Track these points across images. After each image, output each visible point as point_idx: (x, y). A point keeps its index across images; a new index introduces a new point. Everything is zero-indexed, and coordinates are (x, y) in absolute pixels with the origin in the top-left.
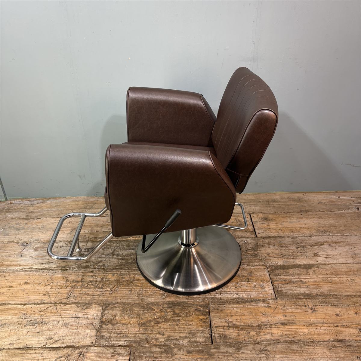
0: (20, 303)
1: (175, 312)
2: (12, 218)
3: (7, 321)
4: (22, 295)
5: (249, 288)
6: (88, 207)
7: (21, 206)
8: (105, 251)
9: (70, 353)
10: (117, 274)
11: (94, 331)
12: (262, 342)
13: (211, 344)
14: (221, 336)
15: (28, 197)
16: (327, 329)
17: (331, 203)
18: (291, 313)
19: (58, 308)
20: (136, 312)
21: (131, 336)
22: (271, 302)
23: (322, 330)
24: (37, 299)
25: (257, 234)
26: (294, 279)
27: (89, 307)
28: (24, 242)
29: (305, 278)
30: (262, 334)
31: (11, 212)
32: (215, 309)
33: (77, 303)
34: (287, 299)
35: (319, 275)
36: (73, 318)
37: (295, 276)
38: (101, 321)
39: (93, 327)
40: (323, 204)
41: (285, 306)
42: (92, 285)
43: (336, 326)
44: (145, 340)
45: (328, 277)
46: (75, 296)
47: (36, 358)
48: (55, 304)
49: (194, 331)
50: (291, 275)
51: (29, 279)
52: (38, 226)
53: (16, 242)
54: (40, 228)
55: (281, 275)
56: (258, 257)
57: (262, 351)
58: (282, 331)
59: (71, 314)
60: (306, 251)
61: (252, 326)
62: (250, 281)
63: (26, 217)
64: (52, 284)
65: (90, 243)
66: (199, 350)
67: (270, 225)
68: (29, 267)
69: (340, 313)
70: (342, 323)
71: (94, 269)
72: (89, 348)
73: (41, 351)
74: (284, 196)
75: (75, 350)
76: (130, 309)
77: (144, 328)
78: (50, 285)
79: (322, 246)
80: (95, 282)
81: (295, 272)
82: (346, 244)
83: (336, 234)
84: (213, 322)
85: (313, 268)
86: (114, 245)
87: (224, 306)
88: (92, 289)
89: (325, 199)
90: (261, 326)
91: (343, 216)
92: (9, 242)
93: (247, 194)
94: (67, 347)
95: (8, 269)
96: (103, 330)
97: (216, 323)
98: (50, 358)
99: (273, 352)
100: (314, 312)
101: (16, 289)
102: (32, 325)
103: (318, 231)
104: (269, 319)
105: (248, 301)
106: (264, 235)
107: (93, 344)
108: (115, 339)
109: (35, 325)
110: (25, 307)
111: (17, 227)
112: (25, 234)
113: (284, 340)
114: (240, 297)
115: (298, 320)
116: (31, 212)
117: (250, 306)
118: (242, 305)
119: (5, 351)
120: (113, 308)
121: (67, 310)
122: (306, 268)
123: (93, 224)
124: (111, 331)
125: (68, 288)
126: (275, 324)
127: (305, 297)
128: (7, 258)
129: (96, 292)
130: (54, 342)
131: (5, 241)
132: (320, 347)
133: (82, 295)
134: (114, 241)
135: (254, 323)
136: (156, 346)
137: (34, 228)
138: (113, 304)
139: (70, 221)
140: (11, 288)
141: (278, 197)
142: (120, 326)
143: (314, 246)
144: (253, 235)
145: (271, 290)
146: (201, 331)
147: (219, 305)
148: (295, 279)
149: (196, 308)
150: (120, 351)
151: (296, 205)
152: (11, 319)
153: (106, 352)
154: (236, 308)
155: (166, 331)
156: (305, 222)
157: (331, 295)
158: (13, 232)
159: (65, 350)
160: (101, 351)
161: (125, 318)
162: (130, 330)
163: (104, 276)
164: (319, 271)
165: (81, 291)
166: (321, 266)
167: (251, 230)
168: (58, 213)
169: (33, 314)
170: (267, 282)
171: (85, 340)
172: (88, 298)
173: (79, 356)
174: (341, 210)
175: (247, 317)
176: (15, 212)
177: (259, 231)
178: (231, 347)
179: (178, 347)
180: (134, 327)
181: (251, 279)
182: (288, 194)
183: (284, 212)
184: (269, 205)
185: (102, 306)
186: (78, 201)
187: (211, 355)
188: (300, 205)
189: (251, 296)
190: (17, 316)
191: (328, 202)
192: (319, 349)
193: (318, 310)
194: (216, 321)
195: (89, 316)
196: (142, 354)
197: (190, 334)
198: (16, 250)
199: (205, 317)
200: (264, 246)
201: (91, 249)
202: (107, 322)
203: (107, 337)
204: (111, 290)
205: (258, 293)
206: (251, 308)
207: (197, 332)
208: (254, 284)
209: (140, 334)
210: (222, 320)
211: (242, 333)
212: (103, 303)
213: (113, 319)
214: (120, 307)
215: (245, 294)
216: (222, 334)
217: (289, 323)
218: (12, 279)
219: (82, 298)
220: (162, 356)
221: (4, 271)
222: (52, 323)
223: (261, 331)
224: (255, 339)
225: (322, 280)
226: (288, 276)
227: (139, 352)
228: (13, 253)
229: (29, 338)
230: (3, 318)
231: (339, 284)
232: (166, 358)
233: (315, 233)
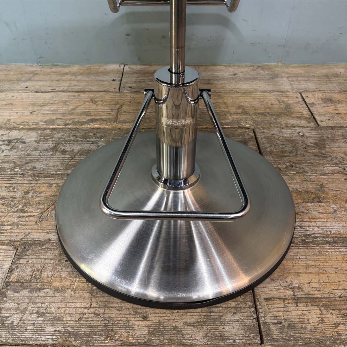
5: (324, 215)
8: (40, 144)
10: (57, 184)
13: (259, 342)
14: (280, 323)
21: (69, 319)
25: (318, 122)
38: (7, 283)
44: (102, 330)
56: (329, 159)
62: (323, 201)
65: (15, 132)
67: (338, 109)
71: (13, 176)
80: (10, 199)
86: (59, 135)
93: (290, 67)
96: (6, 305)
105: (327, 242)
106: (331, 124)
108: (30, 327)
114: (309, 233)
117: (333, 253)
118: (317, 249)
120: (40, 251)
123: (27, 103)
124: (25, 305)
129: (10, 219)
134: (61, 129)
138: (39, 244)
141: (342, 71)
142: (48, 295)
144: (312, 123)
146: (235, 311)
154: (303, 257)
161: (60, 276)
162: (68, 305)
163: (31, 188)
167: (308, 116)
175: (333, 277)
177: (322, 118)
180: (80, 297)
181: (324, 199)
184: (329, 80)
185: (15, 248)
186: (9, 71)
189: (331, 231)
200: (337, 141)
201: (15, 141)
202: (20, 284)
203: (12, 323)
204: (40, 215)
205: (345, 225)
206: (337, 257)
207: (225, 311)
208: (332, 208)
209: (93, 315)
210: (278, 284)
211: (329, 316)
212: (19, 241)
213: (35, 278)
214: (54, 249)
215: (318, 227)
216: (282, 318)
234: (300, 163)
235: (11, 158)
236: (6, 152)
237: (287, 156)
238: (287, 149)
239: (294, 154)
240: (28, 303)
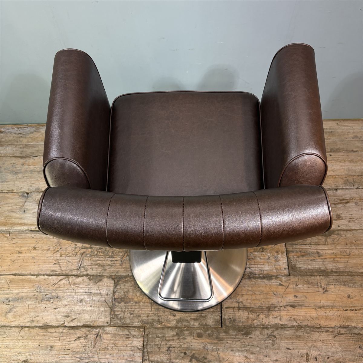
0: (32, 273)
2: (6, 156)
3: (23, 295)
4: (33, 264)
5: (263, 260)
7: (13, 137)
9: (88, 333)
11: (108, 309)
12: (270, 327)
13: (221, 327)
15: (19, 123)
16: (336, 313)
18: (302, 293)
19: (70, 281)
21: (143, 316)
22: (284, 279)
23: (330, 314)
24: (48, 269)
26: (310, 250)
27: (101, 280)
28: (24, 192)
29: (322, 248)
30: (271, 317)
31: (3, 146)
33: (89, 275)
34: (301, 276)
35: (338, 246)
36: (87, 294)
37: (312, 246)
38: (114, 298)
39: (106, 304)
40: (358, 139)
41: (297, 284)
42: (102, 252)
43: (345, 310)
44: (157, 321)
45: (347, 248)
46: (87, 266)
47: (57, 337)
48: (67, 275)
49: (204, 312)
50: (308, 245)
51: (37, 244)
52: (35, 169)
53: (15, 191)
55: (297, 245)
58: (291, 315)
59: (83, 288)
61: (262, 308)
62: (264, 251)
63: (21, 154)
64: (61, 251)
66: (208, 334)
69: (352, 295)
70: (351, 307)
72: (105, 328)
73: (61, 330)
75: (92, 330)
77: (156, 307)
78: (59, 251)
79: (348, 205)
81: (312, 240)
84: (224, 303)
85: (332, 235)
88: (102, 258)
90: (271, 308)
92: (8, 192)
94: (85, 326)
95: (13, 229)
96: (116, 309)
97: (226, 303)
98: (70, 338)
99: (280, 338)
100: (325, 292)
101: (25, 255)
102: (48, 299)
103: (346, 182)
104: (280, 300)
105: (260, 277)
107: (108, 324)
108: (128, 319)
109: (51, 300)
110: (38, 278)
111: (14, 170)
112: (23, 180)
113: (292, 324)
114: (252, 271)
115: (308, 302)
116: (25, 146)
117: (261, 284)
118: (254, 281)
119: (27, 329)
120: (125, 282)
121: (79, 284)
124: (124, 310)
125: (78, 256)
126: (285, 307)
127: (319, 273)
128: (10, 214)
129: (107, 262)
130: (71, 321)
131: (4, 190)
132: (326, 334)
133: (93, 265)
135: (264, 304)
136: (168, 328)
137: (32, 171)
138: (124, 277)
140: (20, 255)
142: (133, 305)
143: (338, 204)
145: (285, 264)
148: (312, 250)
150: (135, 333)
152: (27, 292)
153: (121, 333)
154: (247, 286)
156: (333, 168)
157: (346, 272)
158: (10, 176)
159: (83, 330)
160: (116, 332)
161: (137, 295)
162: (142, 310)
164: (338, 241)
165: (91, 260)
166: (342, 233)
169: (47, 287)
170: (282, 253)
171: (100, 320)
172: (99, 270)
173: (97, 337)
175: (258, 297)
176: (7, 145)
178: (240, 331)
179: (189, 330)
185: (113, 279)
187: (220, 340)
188: (331, 140)
189: (263, 271)
190: (32, 289)
192: (324, 336)
193: (330, 290)
195: (102, 292)
196: (155, 337)
197: (201, 315)
198: (17, 203)
202: (120, 299)
203: (121, 317)
204: (121, 260)
205: (271, 267)
206: (263, 286)
207: (208, 313)
208: (268, 256)
209: (153, 314)
210: (232, 300)
211: (251, 316)
212: (114, 276)
213: (126, 296)
214: (132, 280)
215: (258, 268)
217: (299, 305)
218: (19, 242)
219: (94, 269)
220: (174, 339)
221: (10, 232)
222: (67, 299)
223: (270, 314)
224: (264, 323)
225: (340, 252)
226: (305, 246)
227: (152, 334)
228: (15, 207)
229: (48, 315)
230: (19, 291)
231: (357, 257)
232: (178, 342)
233: (342, 184)
240: (125, 308)
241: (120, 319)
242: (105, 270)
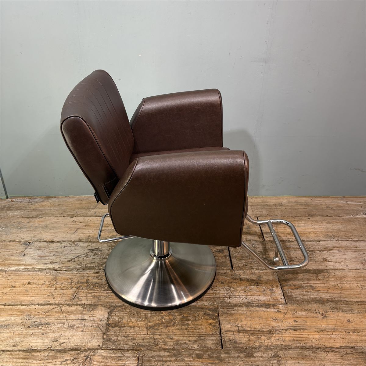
0: (23, 303)
1: (183, 316)
2: (13, 217)
3: (10, 322)
4: (25, 295)
5: (258, 292)
6: (92, 207)
7: (23, 205)
9: (76, 356)
11: (101, 334)
12: (273, 348)
13: (221, 348)
15: (30, 196)
16: (339, 335)
17: (339, 208)
18: (301, 319)
19: (63, 310)
20: (144, 315)
21: (139, 339)
22: (281, 306)
23: (333, 336)
24: (41, 299)
25: (265, 237)
26: (303, 284)
27: (95, 309)
28: (26, 241)
29: (314, 283)
30: (273, 339)
31: (12, 210)
32: (224, 313)
33: (83, 304)
34: (298, 305)
35: (329, 281)
36: (79, 320)
37: (305, 281)
38: (108, 324)
39: (99, 329)
40: (330, 209)
41: (295, 311)
42: (98, 286)
43: (348, 333)
44: (153, 344)
45: (338, 282)
46: (81, 297)
47: (41, 360)
48: (60, 305)
49: (203, 336)
50: (301, 280)
51: (33, 279)
52: (40, 225)
53: (18, 241)
54: (43, 227)
55: (290, 280)
56: (267, 261)
57: (273, 357)
58: (293, 337)
59: (76, 316)
60: (315, 256)
61: (262, 331)
62: (259, 285)
63: (28, 215)
64: (56, 285)
65: (95, 244)
66: (209, 355)
67: (278, 229)
68: (32, 267)
69: (352, 320)
70: (353, 330)
71: (99, 271)
72: (96, 351)
73: (46, 353)
74: (291, 200)
75: (81, 353)
76: (137, 312)
77: (152, 331)
78: (55, 285)
79: (331, 251)
80: (100, 284)
81: (304, 277)
82: (355, 250)
83: (345, 239)
84: (223, 327)
85: (322, 273)
87: (234, 310)
88: (98, 290)
89: (332, 203)
90: (272, 331)
91: (351, 222)
92: (11, 241)
93: (254, 197)
94: (72, 350)
95: (10, 269)
96: (110, 333)
97: (226, 327)
98: (56, 361)
100: (324, 318)
101: (19, 289)
102: (37, 326)
103: (327, 236)
104: (280, 324)
105: (257, 306)
106: (272, 239)
107: (100, 347)
108: (122, 342)
109: (40, 326)
110: (29, 307)
111: (19, 226)
112: (27, 233)
113: (296, 346)
114: (250, 301)
115: (309, 326)
116: (33, 210)
117: (260, 311)
118: (252, 309)
119: (9, 353)
120: (120, 310)
121: (72, 312)
122: (315, 273)
123: (97, 224)
124: (118, 333)
125: (73, 289)
126: (286, 330)
127: (316, 302)
128: (9, 258)
129: (102, 294)
130: (59, 345)
131: (7, 240)
132: (332, 354)
133: (88, 297)
135: (264, 328)
136: (165, 349)
137: (36, 227)
138: (119, 306)
139: (73, 221)
140: (13, 289)
141: (285, 201)
142: (127, 329)
143: (323, 251)
144: (261, 239)
145: (281, 295)
146: (211, 336)
147: (228, 310)
148: (305, 284)
149: (205, 312)
150: (128, 355)
151: (304, 209)
152: (15, 320)
153: (114, 355)
154: (245, 313)
155: (175, 334)
156: (313, 227)
157: (341, 301)
158: (15, 230)
159: (71, 353)
160: (108, 355)
161: (132, 321)
162: (137, 333)
164: (328, 277)
165: (86, 292)
166: (331, 271)
167: (259, 234)
168: (61, 212)
169: (37, 315)
170: (277, 286)
171: (91, 343)
172: (94, 300)
173: (86, 359)
174: (349, 215)
175: (257, 322)
176: (16, 210)
177: (267, 235)
178: (242, 352)
179: (187, 352)
180: (142, 330)
182: (295, 198)
183: (292, 216)
184: (276, 208)
185: (108, 308)
187: (221, 360)
188: (308, 209)
189: (260, 301)
190: (20, 317)
191: (335, 207)
192: (331, 356)
193: (329, 316)
194: (226, 326)
195: (96, 318)
196: (151, 358)
197: (199, 338)
198: (18, 249)
199: (215, 322)
200: (273, 250)
201: (96, 250)
202: (114, 324)
203: (114, 340)
205: (268, 297)
206: (261, 313)
207: (207, 336)
208: (263, 289)
209: (149, 338)
211: (253, 338)
212: (109, 305)
213: (120, 321)
214: (127, 309)
215: (255, 298)
216: (232, 339)
217: (300, 329)
218: (14, 278)
219: (88, 300)
220: (172, 360)
221: (6, 270)
222: (57, 325)
223: (272, 337)
224: (266, 344)
225: (333, 285)
226: (298, 281)
227: (147, 356)
228: (15, 252)
229: (34, 340)
230: (6, 319)
231: (349, 290)
232: (176, 362)
233: (323, 238)
234: (251, 264)
235: (96, 260)
236: (92, 257)
237: (244, 259)
238: (245, 255)
239: (248, 258)
240: (119, 332)
241: (114, 342)
242: (100, 300)
